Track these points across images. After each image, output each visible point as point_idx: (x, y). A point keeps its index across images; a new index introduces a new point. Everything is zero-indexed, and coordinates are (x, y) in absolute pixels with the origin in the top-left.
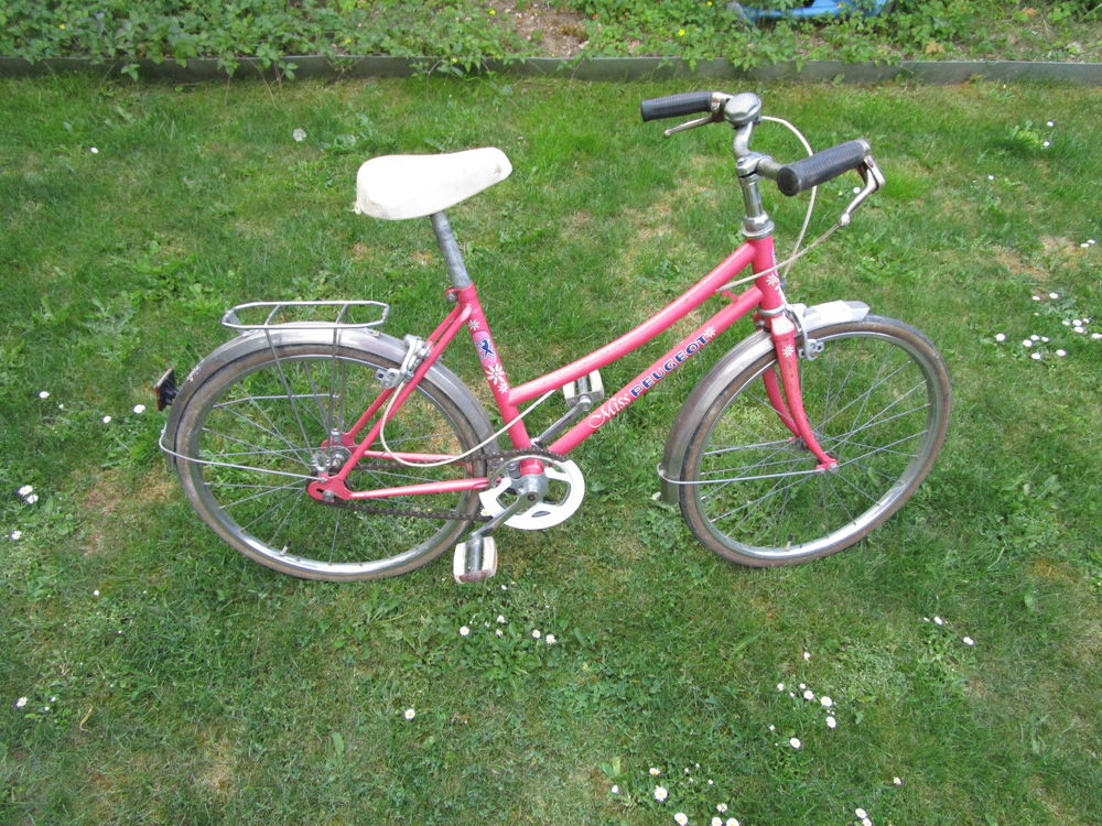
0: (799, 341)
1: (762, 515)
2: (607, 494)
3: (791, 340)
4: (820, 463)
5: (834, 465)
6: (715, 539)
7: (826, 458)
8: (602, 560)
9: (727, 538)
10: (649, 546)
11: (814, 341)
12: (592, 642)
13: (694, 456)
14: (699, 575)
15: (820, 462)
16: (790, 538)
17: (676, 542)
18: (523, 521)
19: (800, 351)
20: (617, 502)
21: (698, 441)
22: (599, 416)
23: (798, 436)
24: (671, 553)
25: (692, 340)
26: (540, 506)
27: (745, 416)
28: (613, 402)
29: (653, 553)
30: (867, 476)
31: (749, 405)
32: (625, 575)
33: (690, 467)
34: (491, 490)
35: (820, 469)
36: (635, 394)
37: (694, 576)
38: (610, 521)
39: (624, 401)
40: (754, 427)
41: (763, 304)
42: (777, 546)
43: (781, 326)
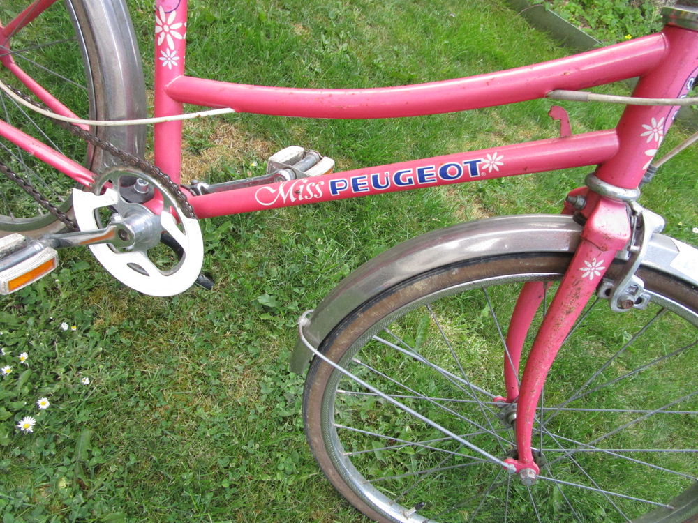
0: (617, 269)
1: (411, 452)
2: (274, 314)
3: (608, 255)
4: (516, 458)
5: (531, 473)
6: (326, 447)
7: (529, 458)
8: (200, 376)
9: (342, 455)
10: (263, 398)
11: (640, 283)
12: (94, 461)
13: (357, 330)
14: (289, 470)
15: (517, 455)
16: (418, 507)
17: (295, 415)
18: (114, 262)
19: (608, 284)
20: (273, 329)
21: (374, 313)
22: (273, 191)
23: (510, 400)
24: (281, 424)
25: (460, 160)
26: (140, 258)
27: (470, 340)
28: (301, 183)
29: (261, 409)
30: (552, 490)
31: (482, 333)
32: (209, 411)
33: (343, 340)
34: (91, 194)
35: (511, 466)
36: (334, 191)
37: (281, 467)
38: (249, 342)
39: (315, 192)
40: (470, 357)
41: (606, 166)
42: (399, 502)
43: (610, 222)
